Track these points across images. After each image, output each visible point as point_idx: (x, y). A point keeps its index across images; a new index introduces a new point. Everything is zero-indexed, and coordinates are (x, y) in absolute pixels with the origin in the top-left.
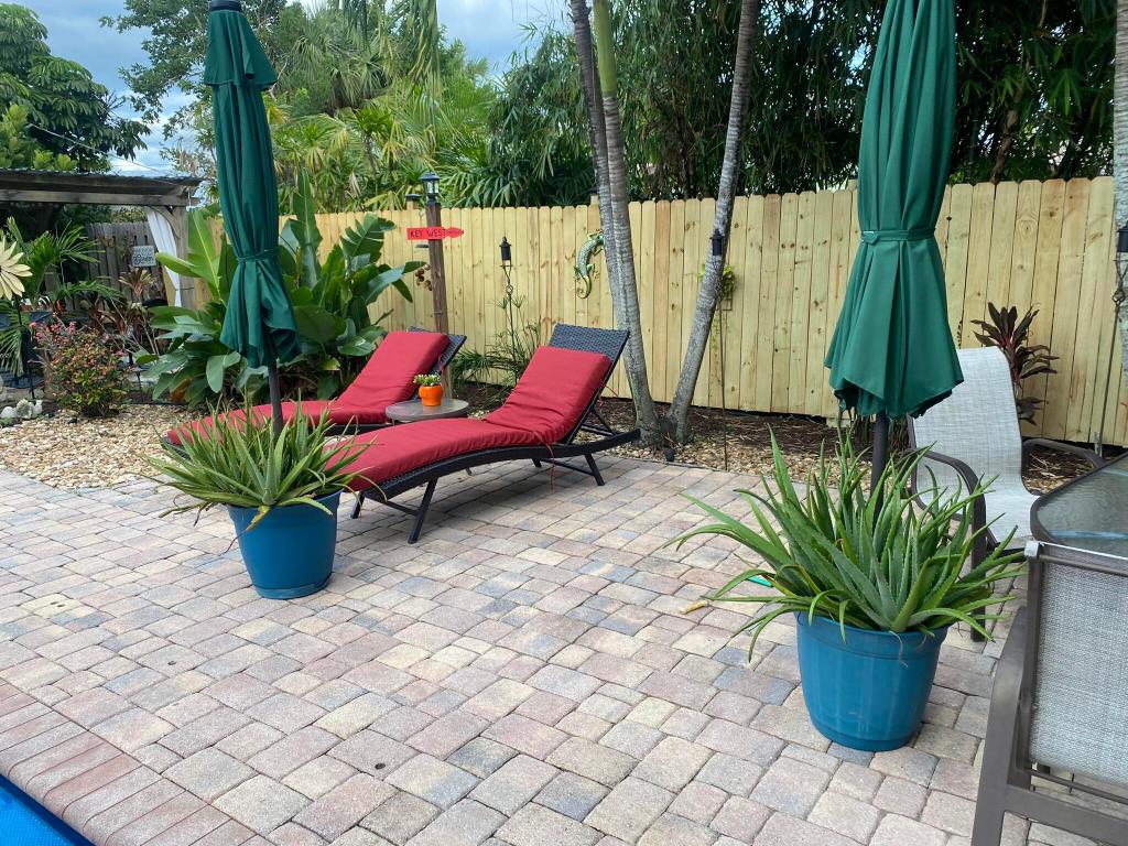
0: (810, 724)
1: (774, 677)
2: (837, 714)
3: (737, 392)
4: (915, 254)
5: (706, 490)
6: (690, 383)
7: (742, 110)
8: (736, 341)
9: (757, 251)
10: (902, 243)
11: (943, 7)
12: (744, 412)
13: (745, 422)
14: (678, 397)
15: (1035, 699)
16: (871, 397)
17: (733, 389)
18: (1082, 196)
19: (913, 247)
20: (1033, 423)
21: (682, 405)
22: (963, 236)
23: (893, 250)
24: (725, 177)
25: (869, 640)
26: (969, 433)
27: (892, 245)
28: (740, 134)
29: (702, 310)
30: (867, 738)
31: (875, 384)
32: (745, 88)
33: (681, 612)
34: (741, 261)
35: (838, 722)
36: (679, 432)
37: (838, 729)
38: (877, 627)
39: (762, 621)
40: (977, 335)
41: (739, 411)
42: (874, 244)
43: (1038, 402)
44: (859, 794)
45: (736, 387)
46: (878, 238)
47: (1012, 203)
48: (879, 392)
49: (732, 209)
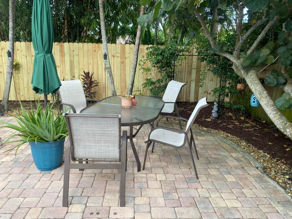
0: (37, 169)
1: (28, 161)
2: (42, 164)
3: (24, 96)
4: (47, 57)
5: (13, 122)
6: (7, 94)
7: (13, 17)
8: (22, 82)
9: (25, 57)
10: (44, 54)
11: (46, 2)
12: (27, 101)
13: (27, 104)
14: (4, 98)
15: (73, 146)
16: (41, 90)
17: (23, 95)
18: (100, 47)
19: (47, 55)
20: (95, 97)
21: (6, 101)
22: (77, 55)
23: (42, 56)
24: (10, 36)
25: (46, 145)
26: (74, 99)
27: (42, 55)
28: (13, 24)
29: (8, 73)
30: (49, 167)
31: (41, 87)
32: (13, 12)
33: (2, 153)
34: (21, 60)
35: (42, 166)
36: (6, 108)
37: (43, 168)
38: (48, 142)
39: (19, 146)
40: (82, 78)
41: (25, 101)
42: (38, 54)
43: (96, 93)
44: (47, 179)
45: (24, 94)
46: (38, 53)
47: (87, 48)
48: (42, 89)
49: (14, 45)
